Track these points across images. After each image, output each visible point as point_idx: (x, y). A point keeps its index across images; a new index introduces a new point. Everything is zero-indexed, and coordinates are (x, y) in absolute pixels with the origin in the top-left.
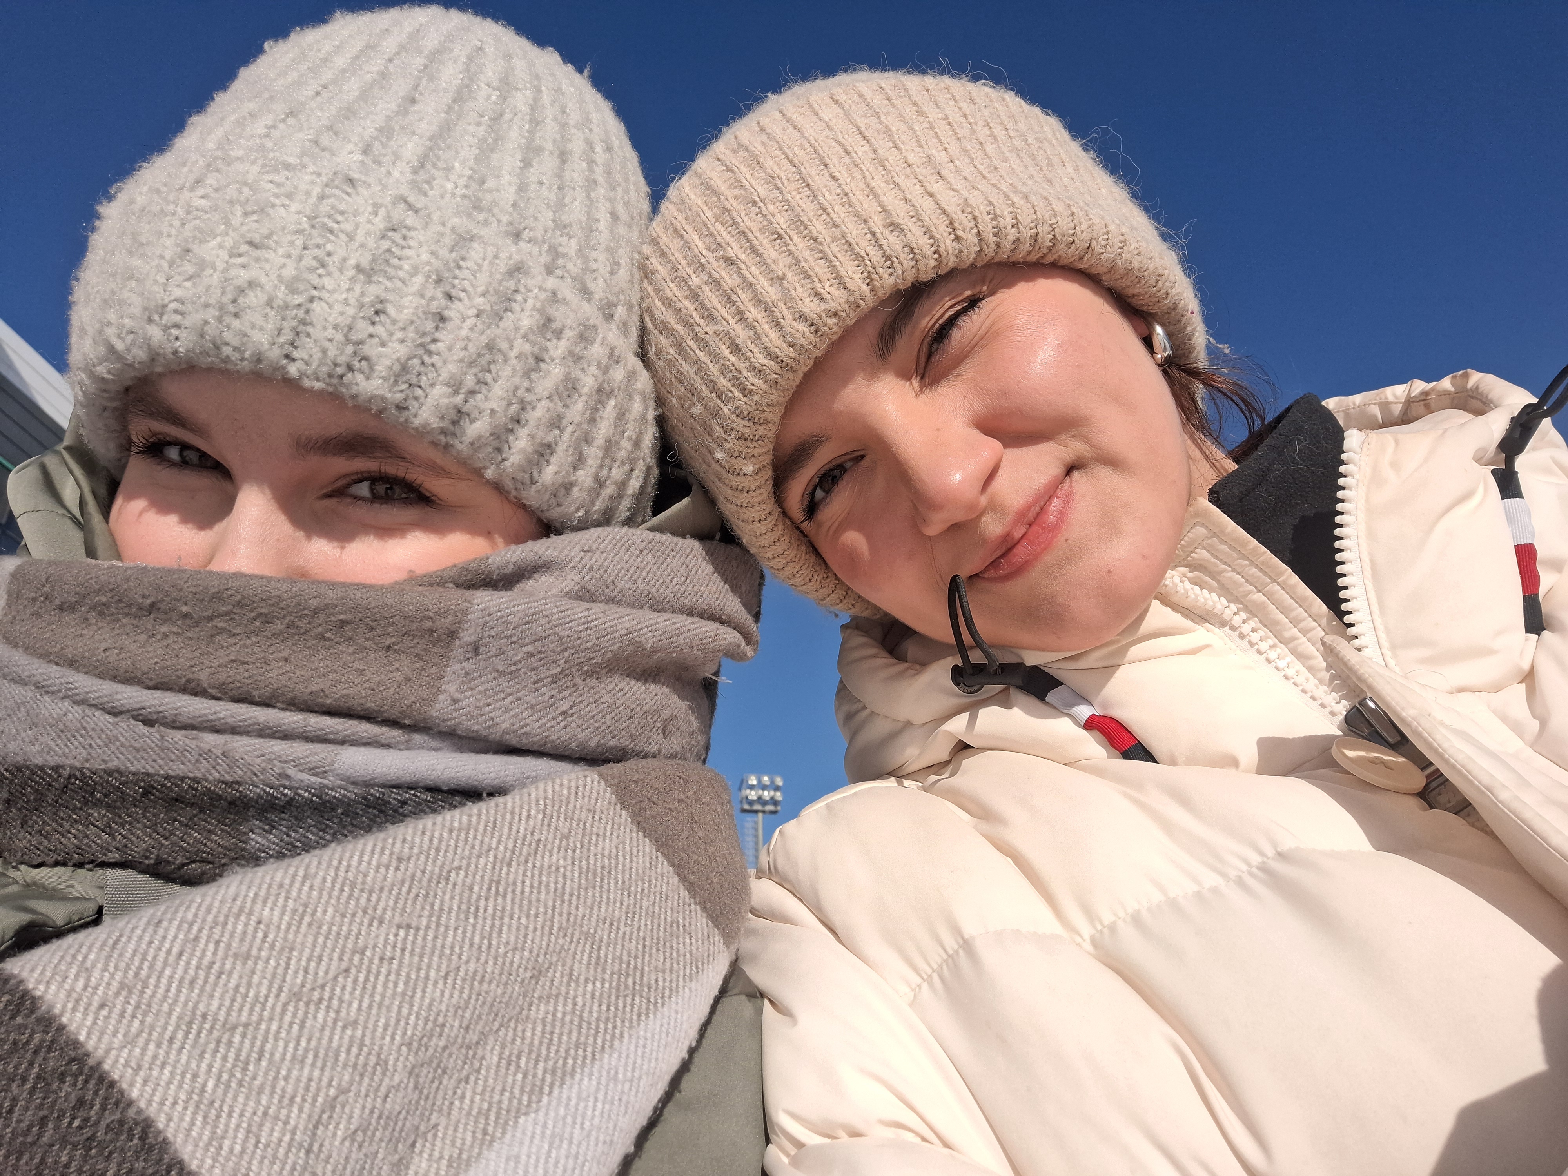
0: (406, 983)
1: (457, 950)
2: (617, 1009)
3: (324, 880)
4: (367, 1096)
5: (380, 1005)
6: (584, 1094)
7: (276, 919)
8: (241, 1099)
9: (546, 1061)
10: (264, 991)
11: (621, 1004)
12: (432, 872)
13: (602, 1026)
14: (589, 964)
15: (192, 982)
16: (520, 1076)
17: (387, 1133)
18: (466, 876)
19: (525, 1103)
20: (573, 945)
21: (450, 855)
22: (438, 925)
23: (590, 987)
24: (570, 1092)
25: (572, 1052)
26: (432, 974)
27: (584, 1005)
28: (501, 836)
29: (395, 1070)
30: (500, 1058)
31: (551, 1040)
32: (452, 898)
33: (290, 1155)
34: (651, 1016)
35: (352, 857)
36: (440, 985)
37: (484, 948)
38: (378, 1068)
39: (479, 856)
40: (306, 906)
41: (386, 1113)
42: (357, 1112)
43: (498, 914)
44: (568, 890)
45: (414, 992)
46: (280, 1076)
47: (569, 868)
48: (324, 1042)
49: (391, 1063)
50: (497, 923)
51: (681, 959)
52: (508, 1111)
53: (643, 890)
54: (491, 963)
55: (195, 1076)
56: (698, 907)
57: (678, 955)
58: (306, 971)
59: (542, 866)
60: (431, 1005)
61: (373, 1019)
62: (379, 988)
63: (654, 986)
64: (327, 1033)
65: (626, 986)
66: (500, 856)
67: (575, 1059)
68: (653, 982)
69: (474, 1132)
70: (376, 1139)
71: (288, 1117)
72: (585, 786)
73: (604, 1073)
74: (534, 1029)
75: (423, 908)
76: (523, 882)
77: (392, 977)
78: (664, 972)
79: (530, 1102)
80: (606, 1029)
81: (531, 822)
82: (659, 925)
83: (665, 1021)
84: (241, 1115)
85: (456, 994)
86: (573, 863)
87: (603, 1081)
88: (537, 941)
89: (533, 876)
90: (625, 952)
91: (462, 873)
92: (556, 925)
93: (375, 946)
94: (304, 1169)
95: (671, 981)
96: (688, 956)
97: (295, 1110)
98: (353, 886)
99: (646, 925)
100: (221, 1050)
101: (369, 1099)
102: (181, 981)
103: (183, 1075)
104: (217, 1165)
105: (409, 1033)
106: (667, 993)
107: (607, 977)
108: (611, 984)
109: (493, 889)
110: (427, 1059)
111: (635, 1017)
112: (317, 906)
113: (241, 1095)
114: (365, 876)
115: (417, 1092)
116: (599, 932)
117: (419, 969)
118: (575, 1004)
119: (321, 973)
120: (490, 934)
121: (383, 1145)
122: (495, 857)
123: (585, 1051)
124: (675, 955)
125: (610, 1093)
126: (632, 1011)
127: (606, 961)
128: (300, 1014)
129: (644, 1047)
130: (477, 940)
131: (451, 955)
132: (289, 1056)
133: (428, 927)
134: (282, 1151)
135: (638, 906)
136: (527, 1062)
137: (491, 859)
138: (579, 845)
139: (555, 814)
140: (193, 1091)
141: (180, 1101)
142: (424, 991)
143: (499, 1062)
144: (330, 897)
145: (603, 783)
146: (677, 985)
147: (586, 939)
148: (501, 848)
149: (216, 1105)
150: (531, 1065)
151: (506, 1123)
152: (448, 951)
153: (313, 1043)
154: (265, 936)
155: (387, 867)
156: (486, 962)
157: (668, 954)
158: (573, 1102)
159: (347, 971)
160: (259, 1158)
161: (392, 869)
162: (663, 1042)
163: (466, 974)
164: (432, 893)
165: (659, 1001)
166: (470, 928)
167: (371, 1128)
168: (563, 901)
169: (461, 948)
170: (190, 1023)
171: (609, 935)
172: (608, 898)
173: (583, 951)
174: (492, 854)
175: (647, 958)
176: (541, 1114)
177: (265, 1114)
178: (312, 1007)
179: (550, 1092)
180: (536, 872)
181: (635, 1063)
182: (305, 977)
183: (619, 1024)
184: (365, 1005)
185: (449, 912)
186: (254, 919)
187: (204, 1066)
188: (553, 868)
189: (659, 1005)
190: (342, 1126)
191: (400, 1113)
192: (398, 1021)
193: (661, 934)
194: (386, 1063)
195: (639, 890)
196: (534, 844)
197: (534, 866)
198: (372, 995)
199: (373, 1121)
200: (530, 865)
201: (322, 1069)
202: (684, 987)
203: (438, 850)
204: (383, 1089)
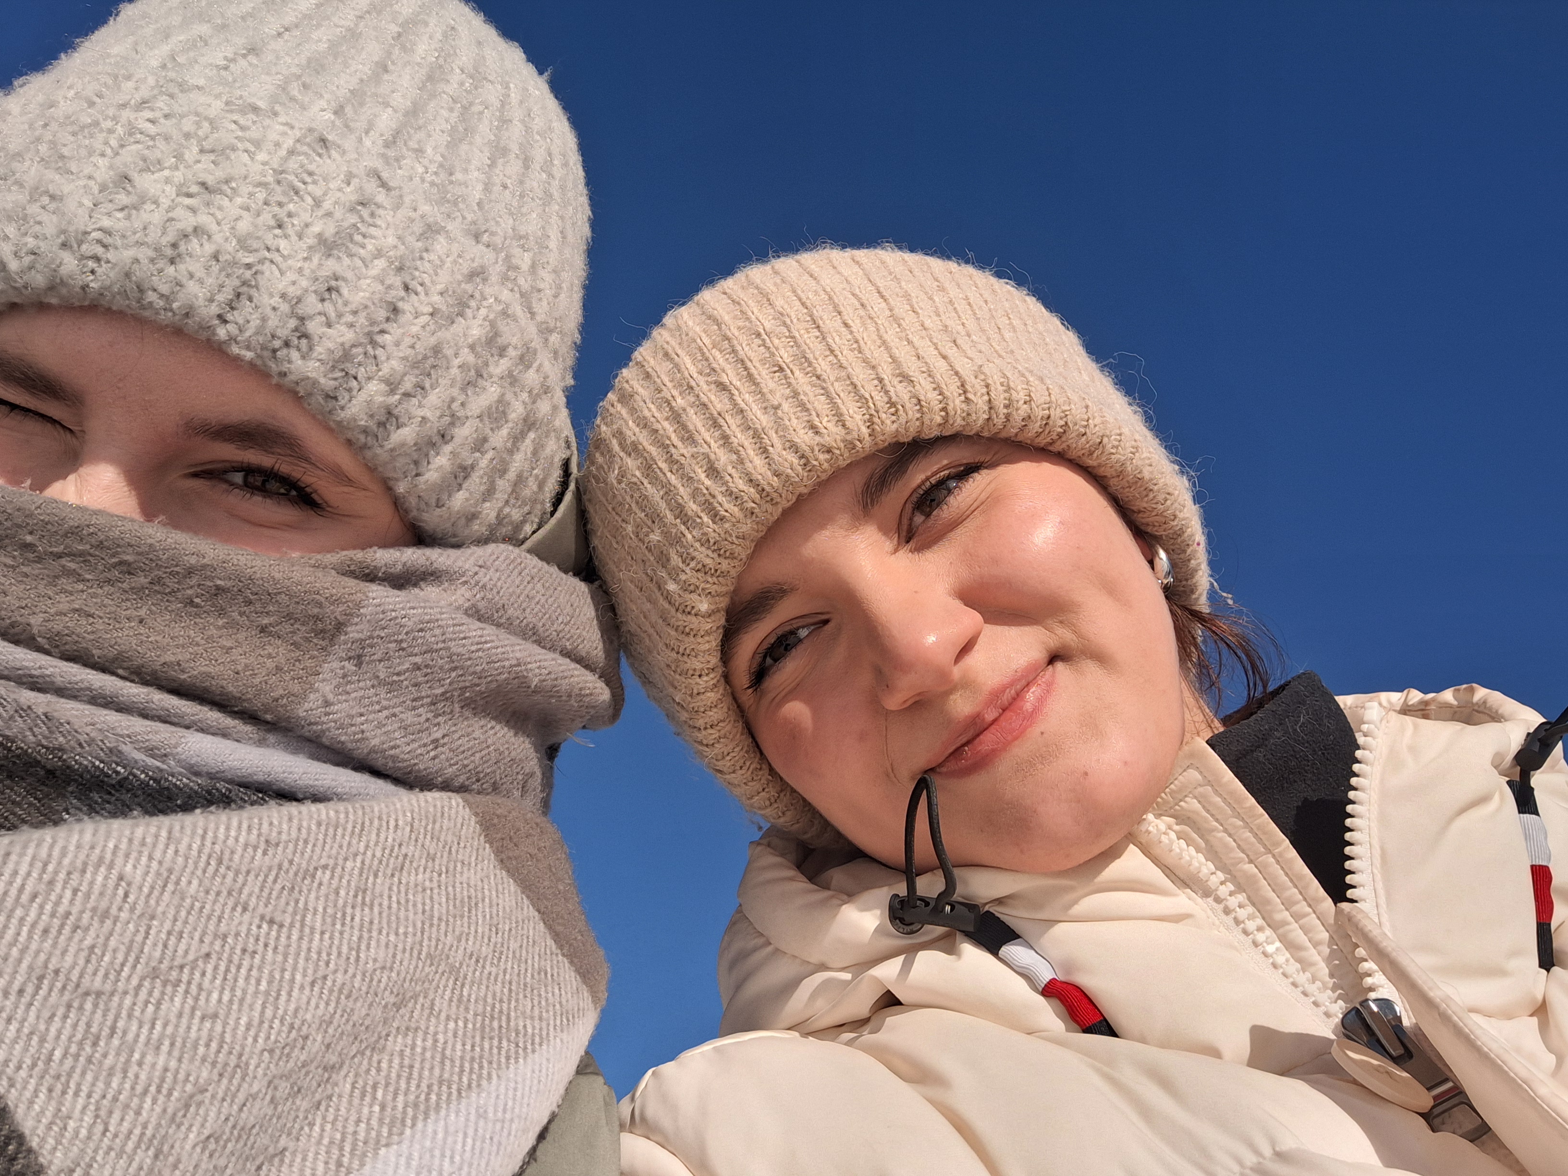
0: (270, 982)
1: (324, 955)
2: (482, 1050)
3: (190, 847)
4: (224, 1100)
5: (242, 1000)
6: (452, 1129)
7: (138, 878)
8: (89, 1077)
9: (406, 1094)
10: (120, 957)
11: (486, 1045)
12: (299, 865)
13: (467, 1065)
14: (451, 1000)
15: (46, 931)
16: (377, 1108)
17: (239, 1146)
18: (332, 877)
19: (385, 1135)
20: (438, 976)
21: (318, 850)
22: (303, 925)
23: (452, 1025)
24: (435, 1126)
25: (435, 1088)
26: (298, 977)
27: (446, 1043)
28: (368, 842)
29: (255, 1077)
30: (353, 1087)
31: (411, 1074)
32: (317, 898)
33: (139, 1151)
34: (521, 1060)
35: (217, 828)
36: (307, 991)
37: (352, 960)
38: (239, 1070)
39: (346, 859)
40: (170, 871)
41: (241, 1123)
42: (212, 1115)
43: (366, 925)
44: (436, 914)
45: (279, 995)
46: (133, 1059)
47: (436, 891)
48: (182, 1030)
49: (251, 1067)
50: (366, 935)
51: (551, 1008)
52: (365, 1143)
53: (510, 930)
54: (359, 977)
55: (43, 1040)
56: (566, 961)
57: (548, 1004)
58: (165, 946)
59: (408, 883)
60: (296, 1010)
61: (234, 1015)
62: (241, 982)
63: (522, 1032)
64: (184, 1021)
65: (492, 1029)
66: (367, 862)
67: (439, 1095)
68: (521, 1028)
69: (326, 1163)
70: (228, 1151)
71: (141, 1107)
72: (450, 808)
73: (473, 1111)
74: (390, 1061)
75: (287, 904)
76: (390, 897)
77: (254, 973)
78: (532, 1018)
79: (390, 1134)
80: (471, 1069)
81: (399, 832)
82: (526, 970)
83: (537, 1068)
84: (89, 1096)
85: (322, 1006)
86: (439, 886)
87: (473, 1118)
88: (405, 963)
89: (399, 892)
90: (490, 995)
91: (328, 873)
92: (425, 949)
93: (237, 934)
94: (151, 1170)
95: (541, 1029)
96: (558, 1006)
97: (148, 1100)
98: (220, 862)
99: (513, 968)
100: (71, 1015)
101: (225, 1104)
102: (34, 925)
103: (29, 1038)
104: (60, 1147)
105: (273, 1037)
106: (537, 1040)
107: (470, 1017)
108: (474, 1025)
109: (360, 898)
110: (286, 1072)
111: (503, 1060)
112: (182, 875)
113: (89, 1072)
114: (232, 852)
115: (272, 1107)
116: (464, 967)
117: (283, 970)
118: (436, 1041)
119: (180, 952)
120: (359, 947)
121: (233, 1159)
122: (363, 862)
123: (449, 1088)
124: (543, 1003)
125: (481, 1131)
126: (499, 1053)
127: (469, 1000)
128: (156, 993)
129: (515, 1089)
130: (345, 949)
131: (319, 960)
132: (142, 1038)
133: (292, 925)
134: (130, 1145)
135: (505, 946)
136: (384, 1095)
137: (358, 864)
138: (444, 870)
139: (422, 831)
140: (39, 1058)
141: (24, 1066)
142: (289, 995)
143: (352, 1092)
144: (196, 868)
145: (467, 810)
146: (548, 1034)
147: (450, 973)
148: (369, 853)
149: (63, 1079)
150: (389, 1097)
151: (364, 1155)
152: (314, 956)
153: (170, 1030)
154: (126, 895)
155: (255, 848)
156: (354, 976)
157: (536, 1002)
158: (440, 1135)
159: (208, 955)
160: (105, 1148)
161: (260, 852)
162: (535, 1088)
163: (334, 985)
164: (297, 889)
165: (529, 1047)
166: (337, 934)
167: (225, 1137)
168: (431, 925)
169: (329, 954)
170: (41, 978)
171: (474, 973)
172: (476, 932)
173: (446, 986)
174: (359, 859)
175: (513, 1003)
176: (405, 1146)
177: (115, 1099)
178: (169, 989)
179: (413, 1125)
180: (403, 889)
181: (506, 1105)
182: (163, 953)
183: (485, 1064)
184: (226, 998)
185: (315, 914)
186: (115, 872)
187: (53, 1031)
188: (420, 889)
189: (529, 1051)
190: (194, 1129)
191: (253, 1126)
192: (262, 1022)
193: (528, 980)
194: (247, 1064)
195: (507, 929)
196: (401, 858)
197: (400, 883)
198: (233, 990)
199: (227, 1131)
200: (396, 879)
201: (180, 1060)
202: (555, 1037)
203: (306, 842)
204: (241, 1096)
